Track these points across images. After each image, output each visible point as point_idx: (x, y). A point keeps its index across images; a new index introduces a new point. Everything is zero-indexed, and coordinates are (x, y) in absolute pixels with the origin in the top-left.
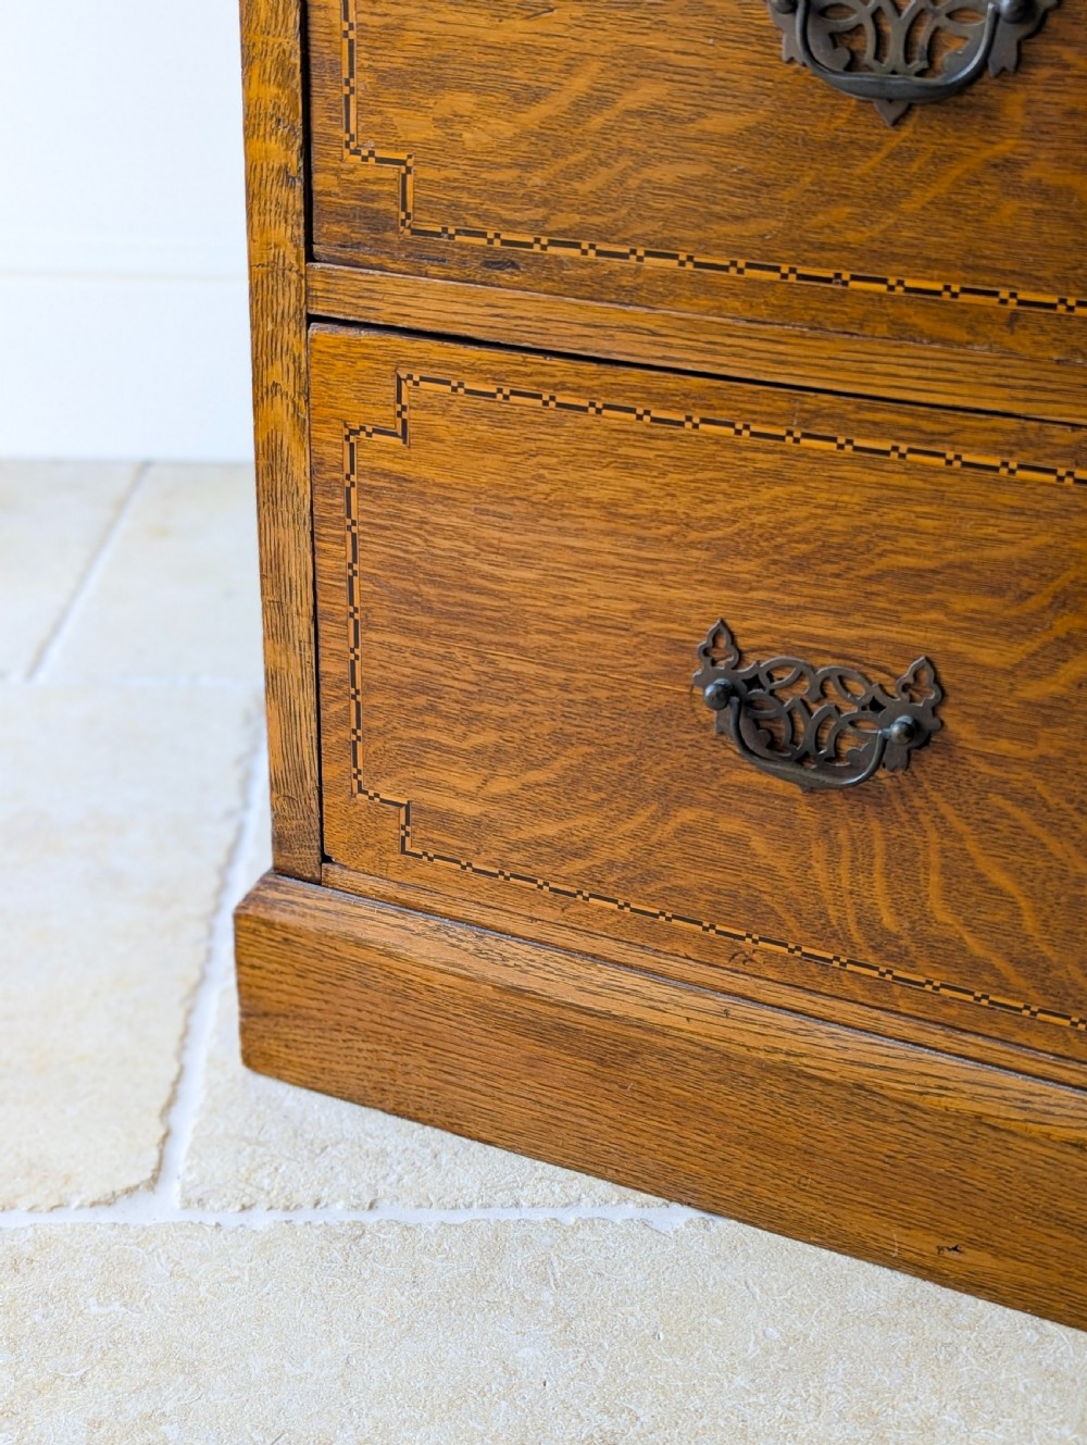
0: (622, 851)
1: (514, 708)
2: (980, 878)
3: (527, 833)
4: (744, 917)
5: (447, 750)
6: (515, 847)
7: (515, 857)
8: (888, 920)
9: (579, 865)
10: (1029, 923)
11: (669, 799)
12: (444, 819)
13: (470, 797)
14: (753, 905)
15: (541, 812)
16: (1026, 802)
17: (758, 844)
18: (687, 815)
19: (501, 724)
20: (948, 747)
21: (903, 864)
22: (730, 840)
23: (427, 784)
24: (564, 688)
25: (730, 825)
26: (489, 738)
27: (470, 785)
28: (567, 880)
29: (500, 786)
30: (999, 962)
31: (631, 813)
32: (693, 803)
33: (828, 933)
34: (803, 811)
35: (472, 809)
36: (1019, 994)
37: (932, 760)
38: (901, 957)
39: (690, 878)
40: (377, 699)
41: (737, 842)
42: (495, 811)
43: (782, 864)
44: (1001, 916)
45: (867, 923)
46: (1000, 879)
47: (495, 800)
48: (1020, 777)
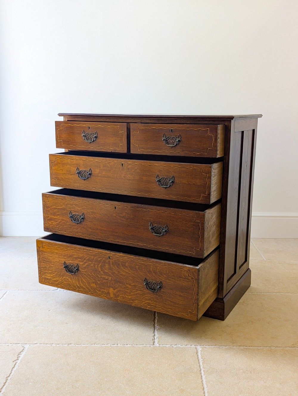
0: (60, 281)
1: (52, 269)
2: (83, 281)
3: (53, 280)
4: (69, 286)
5: (47, 273)
6: (53, 281)
7: (53, 282)
8: (78, 285)
9: (57, 282)
10: (87, 284)
11: (63, 276)
12: (48, 279)
13: (49, 277)
14: (69, 285)
15: (54, 278)
16: (85, 275)
17: (69, 279)
18: (64, 277)
19: (51, 270)
20: (80, 271)
21: (78, 280)
22: (67, 279)
23: (46, 276)
24: (55, 267)
25: (67, 278)
26: (50, 272)
27: (49, 276)
28: (57, 283)
29: (51, 276)
30: (86, 288)
31: (61, 277)
32: (65, 276)
33: (75, 287)
34: (72, 276)
35: (49, 278)
36: (87, 290)
37: (79, 272)
38: (79, 288)
39: (65, 283)
40: (42, 269)
41: (68, 279)
42: (51, 278)
43: (71, 281)
44: (85, 284)
45: (77, 285)
46: (84, 281)
47: (51, 277)
48: (84, 273)
